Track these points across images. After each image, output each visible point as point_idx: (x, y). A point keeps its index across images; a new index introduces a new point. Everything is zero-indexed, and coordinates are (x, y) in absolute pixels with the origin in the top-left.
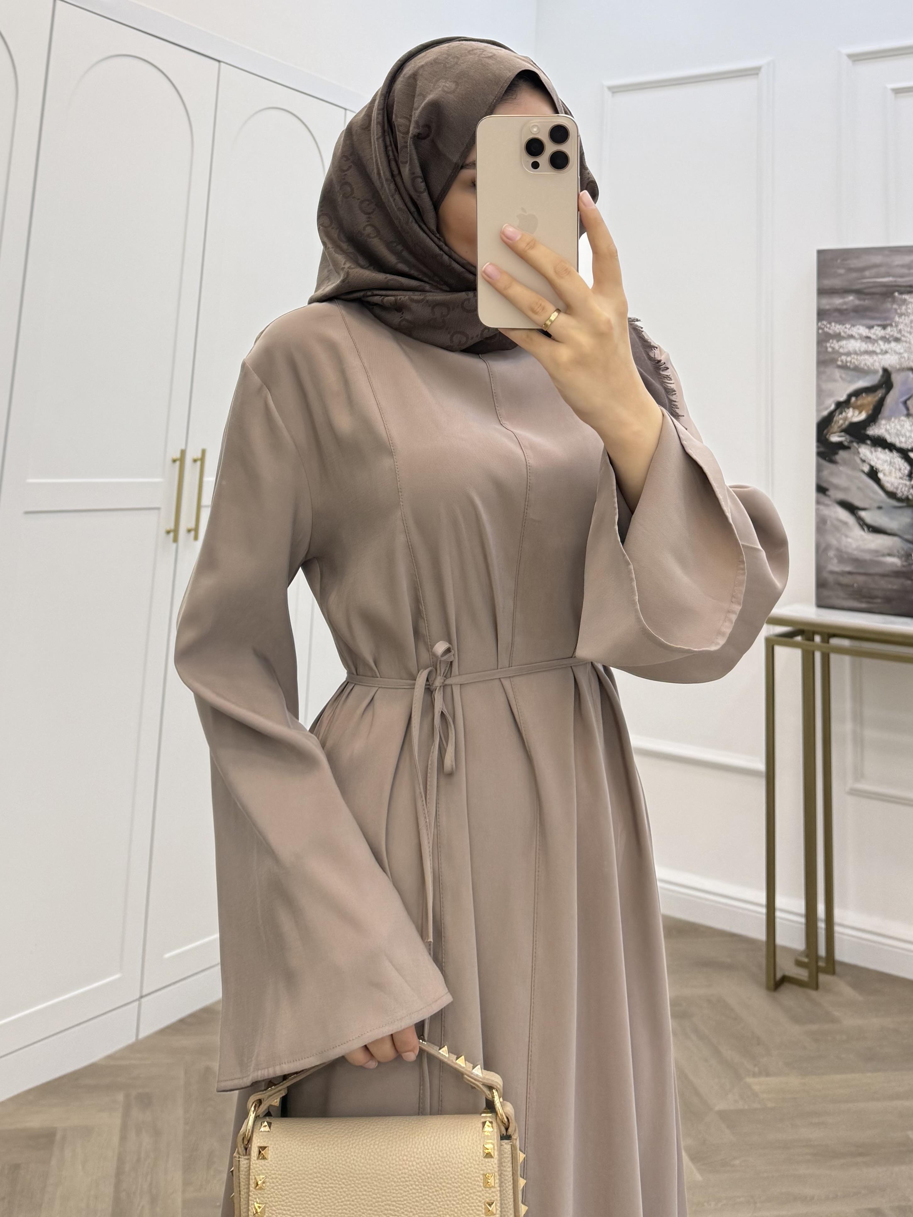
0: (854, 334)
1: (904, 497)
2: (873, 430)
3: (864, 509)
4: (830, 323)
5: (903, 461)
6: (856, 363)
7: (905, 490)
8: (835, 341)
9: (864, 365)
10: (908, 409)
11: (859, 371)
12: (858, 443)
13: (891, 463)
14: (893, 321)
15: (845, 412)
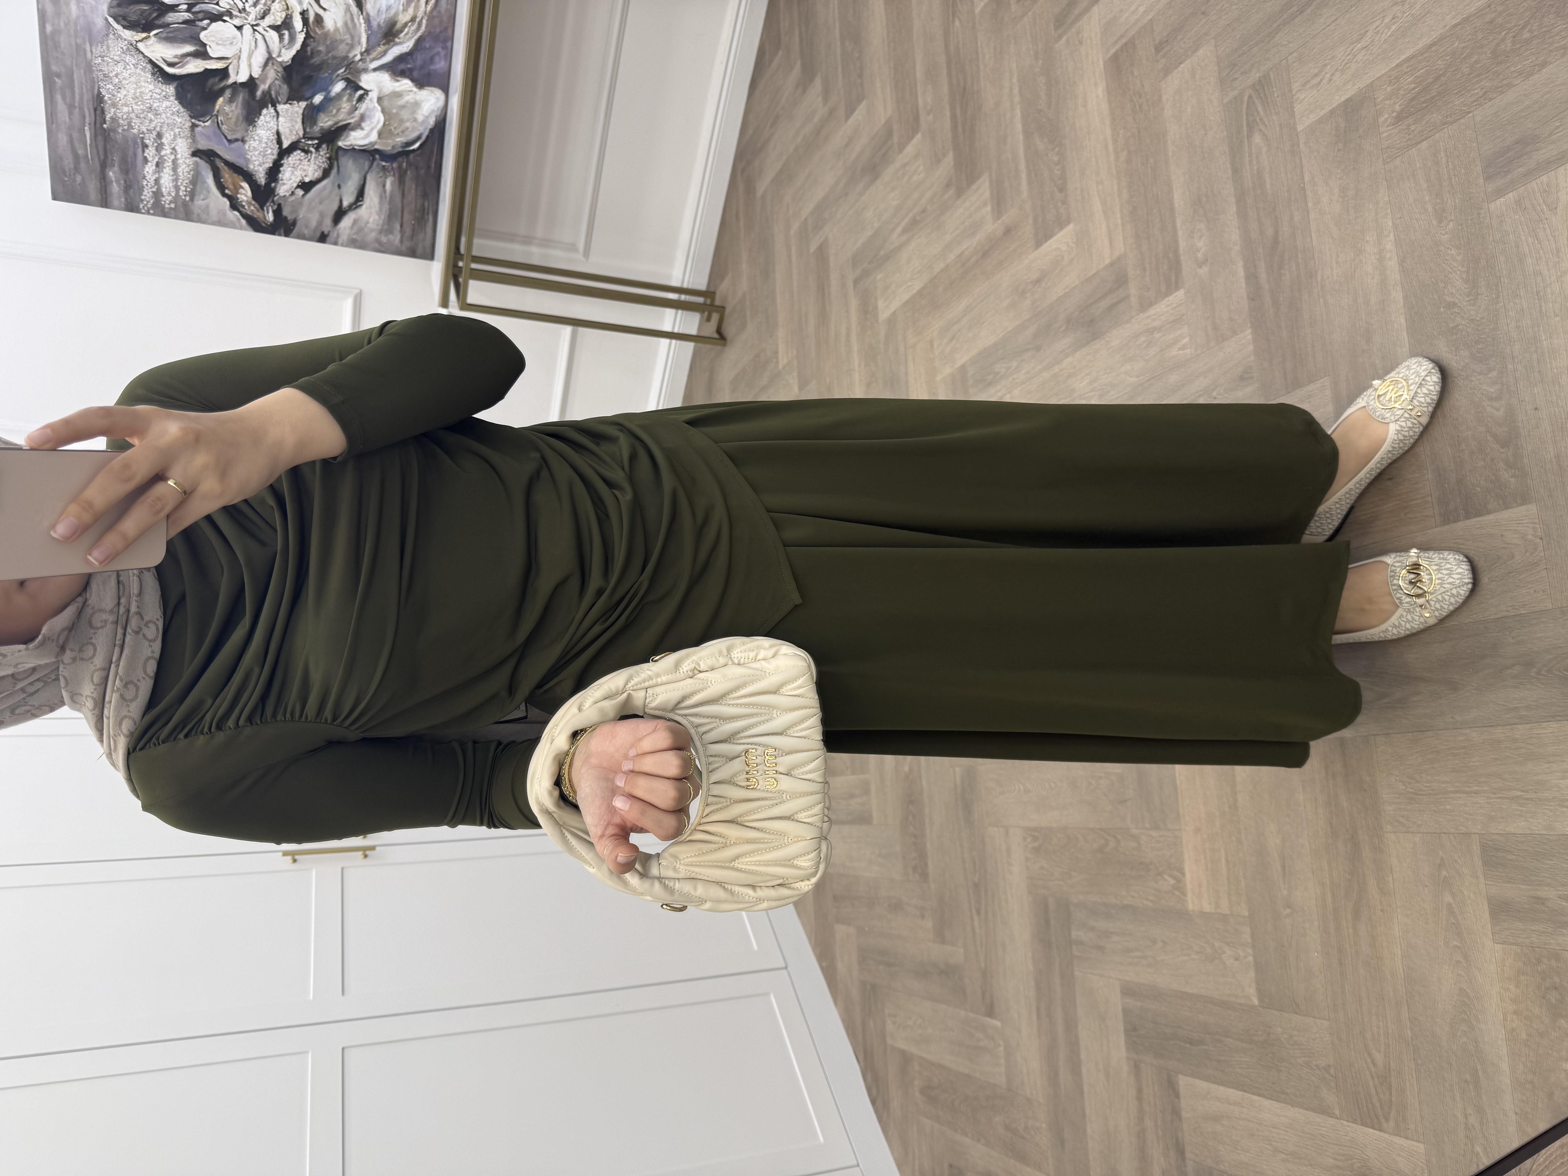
0: (154, 178)
1: (329, 162)
2: (260, 178)
3: (341, 201)
4: (142, 201)
5: (292, 155)
6: (187, 181)
7: (321, 159)
8: (164, 199)
9: (189, 174)
10: (237, 140)
11: (196, 180)
12: (275, 196)
13: (294, 167)
14: (139, 135)
15: (241, 202)
